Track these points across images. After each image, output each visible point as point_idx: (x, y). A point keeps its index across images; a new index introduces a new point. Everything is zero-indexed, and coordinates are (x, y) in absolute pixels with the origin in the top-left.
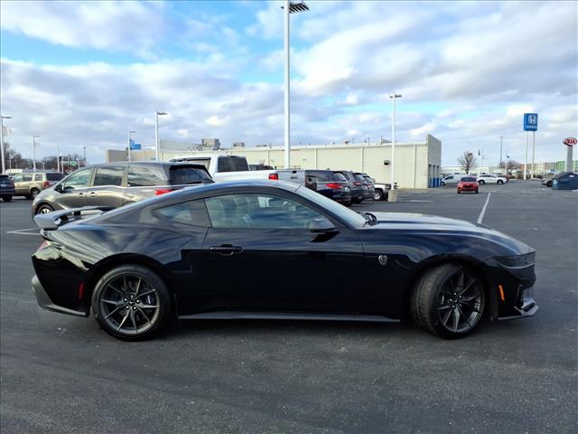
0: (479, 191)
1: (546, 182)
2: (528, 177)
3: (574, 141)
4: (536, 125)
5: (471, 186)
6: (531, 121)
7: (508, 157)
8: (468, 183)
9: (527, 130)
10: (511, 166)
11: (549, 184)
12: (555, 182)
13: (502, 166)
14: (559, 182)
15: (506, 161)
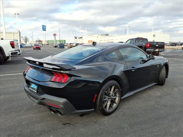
0: (41, 49)
1: (54, 46)
2: (45, 45)
3: (56, 35)
4: (46, 29)
5: (38, 47)
6: (44, 28)
7: (38, 38)
8: (37, 46)
9: (43, 30)
10: (40, 41)
11: (56, 47)
12: (59, 46)
13: (37, 41)
14: (60, 46)
15: (38, 40)
